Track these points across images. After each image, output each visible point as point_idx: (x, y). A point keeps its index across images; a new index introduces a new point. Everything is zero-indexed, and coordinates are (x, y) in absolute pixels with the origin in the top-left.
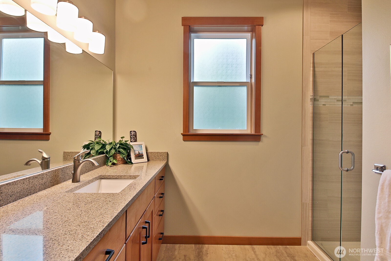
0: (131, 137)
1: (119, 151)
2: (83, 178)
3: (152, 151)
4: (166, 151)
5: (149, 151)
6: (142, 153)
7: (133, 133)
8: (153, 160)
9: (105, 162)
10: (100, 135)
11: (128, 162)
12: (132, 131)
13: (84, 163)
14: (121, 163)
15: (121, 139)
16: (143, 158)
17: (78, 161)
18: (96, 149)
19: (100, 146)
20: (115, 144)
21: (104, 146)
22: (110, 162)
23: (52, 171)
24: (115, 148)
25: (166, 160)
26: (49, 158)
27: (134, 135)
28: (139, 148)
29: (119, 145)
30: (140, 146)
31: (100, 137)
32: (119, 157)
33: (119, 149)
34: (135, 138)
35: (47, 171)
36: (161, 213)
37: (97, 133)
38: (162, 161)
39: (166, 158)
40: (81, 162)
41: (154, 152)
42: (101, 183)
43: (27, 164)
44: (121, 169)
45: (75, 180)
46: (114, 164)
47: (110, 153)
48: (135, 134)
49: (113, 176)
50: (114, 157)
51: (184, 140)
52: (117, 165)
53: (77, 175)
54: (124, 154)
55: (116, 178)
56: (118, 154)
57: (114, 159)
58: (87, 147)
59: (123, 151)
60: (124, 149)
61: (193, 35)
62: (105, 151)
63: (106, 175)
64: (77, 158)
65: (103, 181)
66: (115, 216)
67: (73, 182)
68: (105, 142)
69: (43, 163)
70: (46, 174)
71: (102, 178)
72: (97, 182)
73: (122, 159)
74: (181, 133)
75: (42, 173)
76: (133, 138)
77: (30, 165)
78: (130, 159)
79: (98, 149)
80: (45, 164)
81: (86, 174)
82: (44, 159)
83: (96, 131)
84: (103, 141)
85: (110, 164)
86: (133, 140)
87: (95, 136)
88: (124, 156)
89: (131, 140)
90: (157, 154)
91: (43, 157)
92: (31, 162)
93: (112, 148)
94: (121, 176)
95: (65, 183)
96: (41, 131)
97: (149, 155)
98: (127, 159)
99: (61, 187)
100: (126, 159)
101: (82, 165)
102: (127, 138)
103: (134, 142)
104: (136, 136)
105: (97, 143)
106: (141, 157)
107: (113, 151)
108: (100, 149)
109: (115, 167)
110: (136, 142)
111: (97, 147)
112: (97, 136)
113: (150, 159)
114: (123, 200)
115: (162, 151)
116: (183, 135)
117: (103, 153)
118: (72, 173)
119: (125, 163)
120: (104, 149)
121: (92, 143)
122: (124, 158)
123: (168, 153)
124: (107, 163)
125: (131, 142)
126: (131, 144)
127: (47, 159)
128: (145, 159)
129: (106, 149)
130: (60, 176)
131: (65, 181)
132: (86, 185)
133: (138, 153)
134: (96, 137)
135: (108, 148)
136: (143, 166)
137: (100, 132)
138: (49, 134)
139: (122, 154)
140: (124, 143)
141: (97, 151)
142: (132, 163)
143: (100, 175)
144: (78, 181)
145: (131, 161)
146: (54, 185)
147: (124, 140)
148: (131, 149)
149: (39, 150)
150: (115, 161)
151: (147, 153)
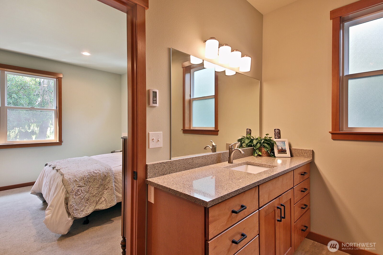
0: (275, 134)
1: (264, 146)
2: (235, 162)
3: (295, 148)
4: (312, 149)
5: (293, 147)
6: (285, 148)
7: (277, 131)
8: (297, 156)
9: (253, 153)
10: (250, 132)
11: (271, 155)
12: (276, 129)
13: (235, 151)
14: (265, 155)
15: (266, 136)
16: (286, 153)
17: (231, 149)
18: (246, 143)
19: (249, 141)
20: (260, 140)
21: (252, 141)
22: (257, 153)
23: (217, 154)
24: (260, 143)
25: (311, 157)
26: (216, 146)
27: (277, 133)
28: (282, 144)
29: (263, 140)
30: (284, 142)
31: (250, 133)
32: (264, 150)
33: (264, 144)
34: (279, 135)
35: (214, 153)
36: (304, 207)
37: (248, 131)
38: (306, 158)
39: (311, 156)
40: (233, 150)
41: (298, 149)
42: (248, 168)
43: (205, 148)
44: (265, 160)
45: (230, 162)
46: (259, 155)
47: (256, 147)
48: (279, 132)
49: (256, 164)
50: (260, 150)
51: (334, 139)
52: (262, 157)
53: (231, 158)
54: (268, 148)
55: (259, 166)
56: (263, 148)
57: (259, 151)
58: (240, 140)
59: (267, 146)
60: (268, 144)
61: (346, 24)
62: (253, 144)
63: (251, 162)
64: (231, 147)
65: (249, 166)
66: (247, 185)
67: (228, 163)
68: (253, 138)
69: (213, 149)
70: (214, 155)
71: (248, 164)
72: (245, 166)
73: (266, 152)
74: (329, 132)
75: (212, 154)
76: (277, 135)
77: (206, 149)
78: (274, 153)
79: (248, 142)
80: (214, 149)
81: (238, 159)
82: (213, 146)
83: (247, 129)
84: (252, 136)
85: (256, 155)
86: (277, 137)
87: (247, 132)
88: (268, 149)
89: (275, 137)
90: (301, 151)
91: (213, 145)
92: (207, 148)
93: (258, 142)
94: (262, 165)
95: (224, 162)
96: (214, 129)
97: (293, 151)
98: (271, 153)
99: (221, 164)
100: (269, 153)
101: (234, 152)
102: (272, 135)
103: (278, 138)
104: (279, 133)
105: (247, 138)
106: (283, 152)
107: (259, 145)
108: (249, 143)
109: (260, 157)
110: (280, 138)
111: (247, 141)
112: (248, 132)
113: (294, 155)
114: (256, 178)
115: (307, 149)
116: (332, 134)
117: (251, 146)
118: (228, 157)
119: (269, 156)
120: (252, 143)
121: (244, 138)
122: (267, 151)
123: (314, 151)
124: (254, 154)
125: (275, 138)
126: (275, 140)
127: (215, 146)
128: (288, 154)
129: (253, 143)
130: (221, 158)
131: (224, 161)
132: (237, 166)
133: (281, 148)
134: (247, 134)
135: (255, 142)
136: (286, 161)
137: (250, 130)
138: (218, 131)
139: (266, 148)
140: (268, 139)
141: (247, 144)
142: (275, 157)
143: (247, 161)
144: (232, 163)
145: (275, 155)
146: (218, 163)
147: (268, 136)
148: (275, 144)
149: (211, 141)
150: (260, 153)
151: (290, 149)
